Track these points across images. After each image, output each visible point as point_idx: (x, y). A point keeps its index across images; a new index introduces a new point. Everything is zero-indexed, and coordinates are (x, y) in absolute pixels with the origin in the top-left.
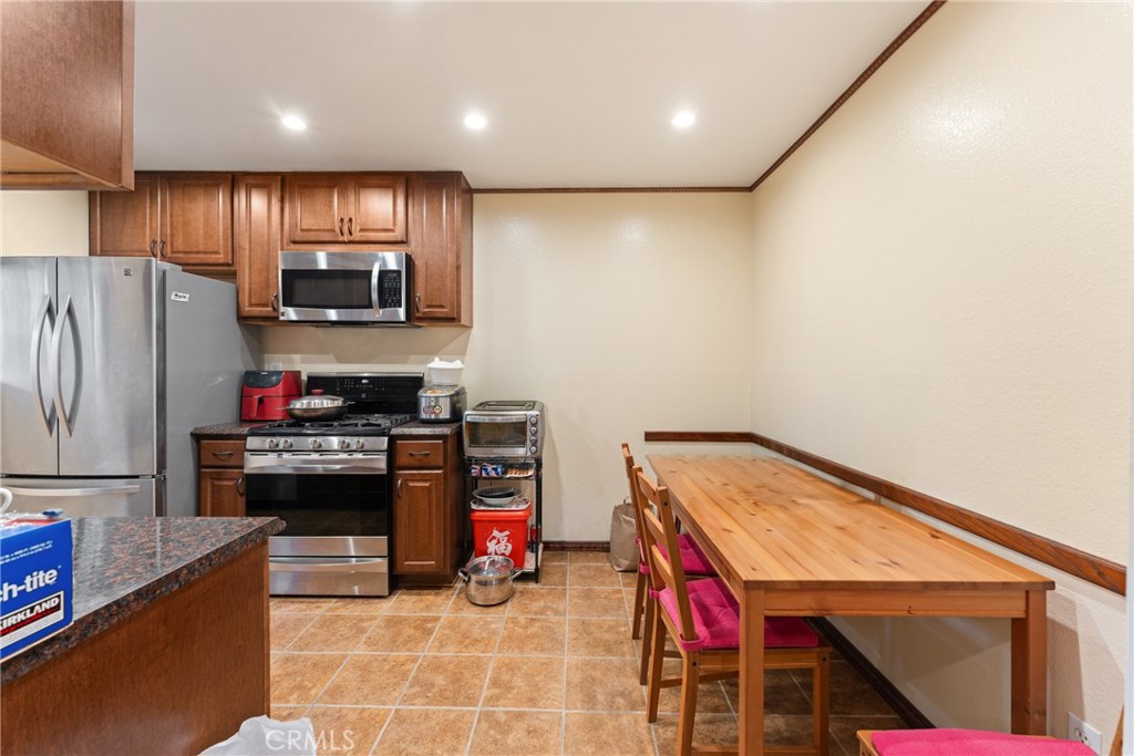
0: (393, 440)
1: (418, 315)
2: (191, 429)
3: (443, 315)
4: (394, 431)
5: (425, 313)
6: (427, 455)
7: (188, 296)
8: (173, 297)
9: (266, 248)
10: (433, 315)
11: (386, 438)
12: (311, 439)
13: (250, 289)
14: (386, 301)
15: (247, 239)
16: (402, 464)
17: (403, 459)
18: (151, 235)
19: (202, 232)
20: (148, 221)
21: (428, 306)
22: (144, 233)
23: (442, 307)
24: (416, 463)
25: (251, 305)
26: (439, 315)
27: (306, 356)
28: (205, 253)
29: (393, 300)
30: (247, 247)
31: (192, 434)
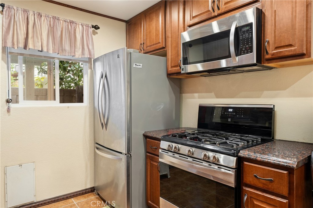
0: (240, 161)
1: (267, 57)
2: (144, 132)
3: (290, 53)
4: (243, 153)
5: (273, 54)
6: (271, 181)
7: (141, 65)
8: (134, 66)
9: (177, 34)
10: (282, 55)
11: (235, 158)
12: (188, 148)
13: (171, 58)
14: (241, 50)
15: (170, 32)
16: (248, 182)
17: (248, 178)
18: (140, 42)
19: (155, 34)
20: (139, 36)
21: (277, 48)
22: (138, 41)
23: (291, 45)
24: (260, 185)
25: (172, 67)
26: (287, 54)
27: (200, 94)
28: (156, 44)
29: (246, 48)
30: (170, 36)
31: (143, 135)
